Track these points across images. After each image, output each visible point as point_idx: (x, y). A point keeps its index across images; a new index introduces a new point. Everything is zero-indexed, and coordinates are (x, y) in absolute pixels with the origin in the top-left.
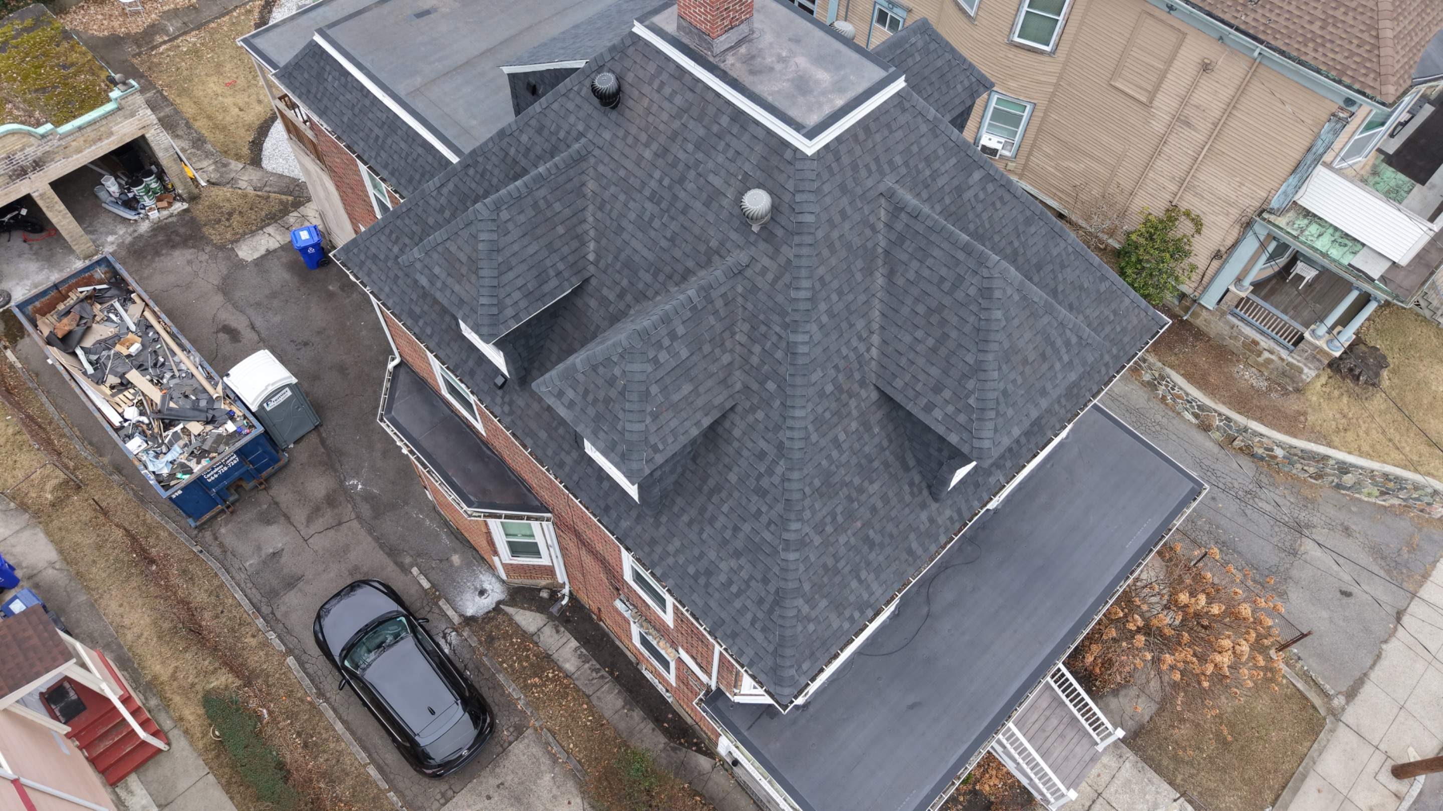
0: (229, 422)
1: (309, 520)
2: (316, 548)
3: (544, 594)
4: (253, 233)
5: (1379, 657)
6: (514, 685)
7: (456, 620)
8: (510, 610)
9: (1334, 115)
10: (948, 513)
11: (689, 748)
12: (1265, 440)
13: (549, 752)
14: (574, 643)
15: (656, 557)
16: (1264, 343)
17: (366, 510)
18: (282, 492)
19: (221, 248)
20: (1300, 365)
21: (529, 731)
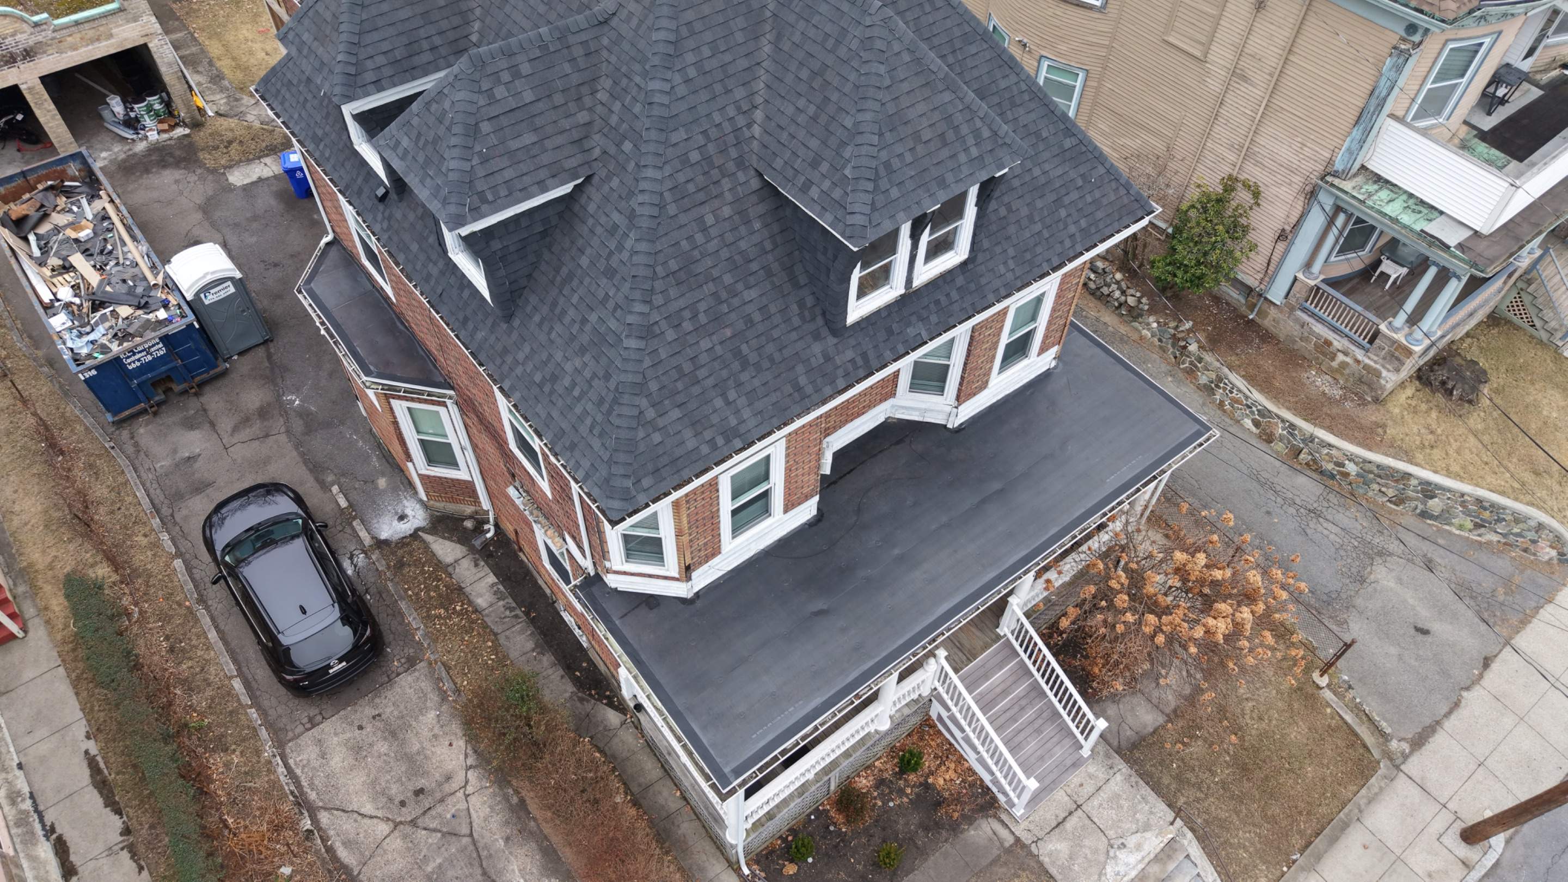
0: (162, 310)
1: (236, 429)
2: (235, 457)
3: (469, 524)
4: (249, 161)
5: (1457, 705)
6: (415, 614)
7: (367, 541)
8: (428, 538)
9: (1395, 48)
10: (850, 354)
11: (600, 700)
12: (1334, 452)
13: (440, 689)
14: (492, 579)
15: (505, 368)
16: (1338, 343)
17: (298, 425)
18: (213, 400)
19: (213, 171)
20: (1378, 366)
21: (422, 664)
